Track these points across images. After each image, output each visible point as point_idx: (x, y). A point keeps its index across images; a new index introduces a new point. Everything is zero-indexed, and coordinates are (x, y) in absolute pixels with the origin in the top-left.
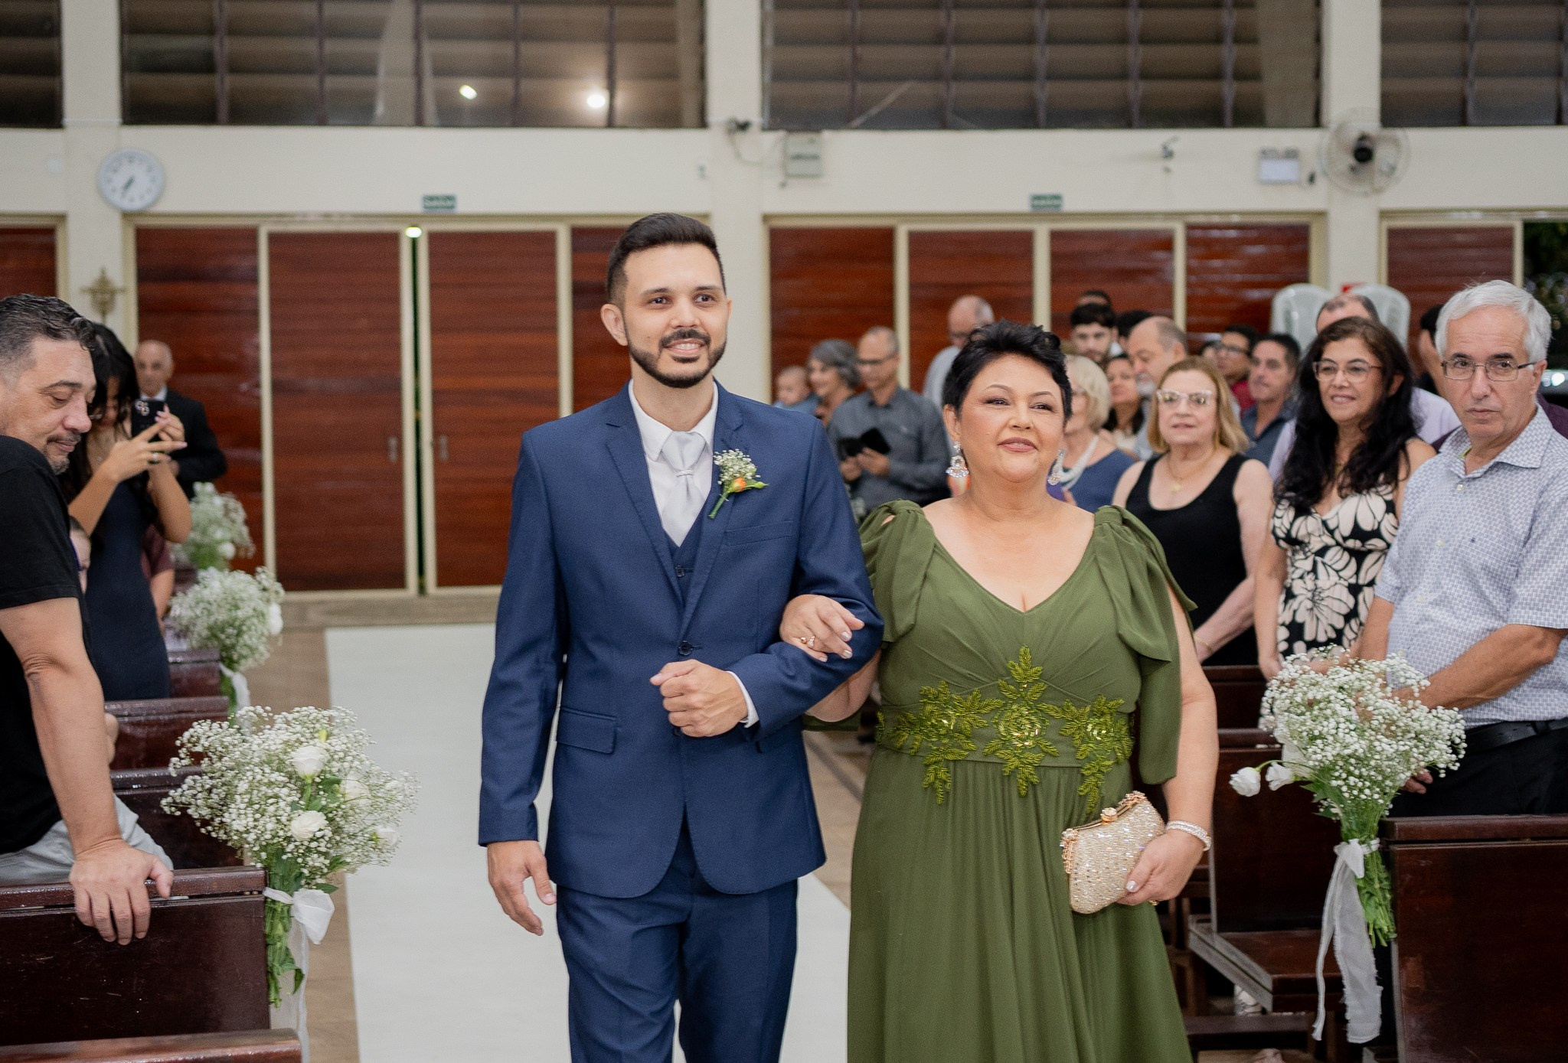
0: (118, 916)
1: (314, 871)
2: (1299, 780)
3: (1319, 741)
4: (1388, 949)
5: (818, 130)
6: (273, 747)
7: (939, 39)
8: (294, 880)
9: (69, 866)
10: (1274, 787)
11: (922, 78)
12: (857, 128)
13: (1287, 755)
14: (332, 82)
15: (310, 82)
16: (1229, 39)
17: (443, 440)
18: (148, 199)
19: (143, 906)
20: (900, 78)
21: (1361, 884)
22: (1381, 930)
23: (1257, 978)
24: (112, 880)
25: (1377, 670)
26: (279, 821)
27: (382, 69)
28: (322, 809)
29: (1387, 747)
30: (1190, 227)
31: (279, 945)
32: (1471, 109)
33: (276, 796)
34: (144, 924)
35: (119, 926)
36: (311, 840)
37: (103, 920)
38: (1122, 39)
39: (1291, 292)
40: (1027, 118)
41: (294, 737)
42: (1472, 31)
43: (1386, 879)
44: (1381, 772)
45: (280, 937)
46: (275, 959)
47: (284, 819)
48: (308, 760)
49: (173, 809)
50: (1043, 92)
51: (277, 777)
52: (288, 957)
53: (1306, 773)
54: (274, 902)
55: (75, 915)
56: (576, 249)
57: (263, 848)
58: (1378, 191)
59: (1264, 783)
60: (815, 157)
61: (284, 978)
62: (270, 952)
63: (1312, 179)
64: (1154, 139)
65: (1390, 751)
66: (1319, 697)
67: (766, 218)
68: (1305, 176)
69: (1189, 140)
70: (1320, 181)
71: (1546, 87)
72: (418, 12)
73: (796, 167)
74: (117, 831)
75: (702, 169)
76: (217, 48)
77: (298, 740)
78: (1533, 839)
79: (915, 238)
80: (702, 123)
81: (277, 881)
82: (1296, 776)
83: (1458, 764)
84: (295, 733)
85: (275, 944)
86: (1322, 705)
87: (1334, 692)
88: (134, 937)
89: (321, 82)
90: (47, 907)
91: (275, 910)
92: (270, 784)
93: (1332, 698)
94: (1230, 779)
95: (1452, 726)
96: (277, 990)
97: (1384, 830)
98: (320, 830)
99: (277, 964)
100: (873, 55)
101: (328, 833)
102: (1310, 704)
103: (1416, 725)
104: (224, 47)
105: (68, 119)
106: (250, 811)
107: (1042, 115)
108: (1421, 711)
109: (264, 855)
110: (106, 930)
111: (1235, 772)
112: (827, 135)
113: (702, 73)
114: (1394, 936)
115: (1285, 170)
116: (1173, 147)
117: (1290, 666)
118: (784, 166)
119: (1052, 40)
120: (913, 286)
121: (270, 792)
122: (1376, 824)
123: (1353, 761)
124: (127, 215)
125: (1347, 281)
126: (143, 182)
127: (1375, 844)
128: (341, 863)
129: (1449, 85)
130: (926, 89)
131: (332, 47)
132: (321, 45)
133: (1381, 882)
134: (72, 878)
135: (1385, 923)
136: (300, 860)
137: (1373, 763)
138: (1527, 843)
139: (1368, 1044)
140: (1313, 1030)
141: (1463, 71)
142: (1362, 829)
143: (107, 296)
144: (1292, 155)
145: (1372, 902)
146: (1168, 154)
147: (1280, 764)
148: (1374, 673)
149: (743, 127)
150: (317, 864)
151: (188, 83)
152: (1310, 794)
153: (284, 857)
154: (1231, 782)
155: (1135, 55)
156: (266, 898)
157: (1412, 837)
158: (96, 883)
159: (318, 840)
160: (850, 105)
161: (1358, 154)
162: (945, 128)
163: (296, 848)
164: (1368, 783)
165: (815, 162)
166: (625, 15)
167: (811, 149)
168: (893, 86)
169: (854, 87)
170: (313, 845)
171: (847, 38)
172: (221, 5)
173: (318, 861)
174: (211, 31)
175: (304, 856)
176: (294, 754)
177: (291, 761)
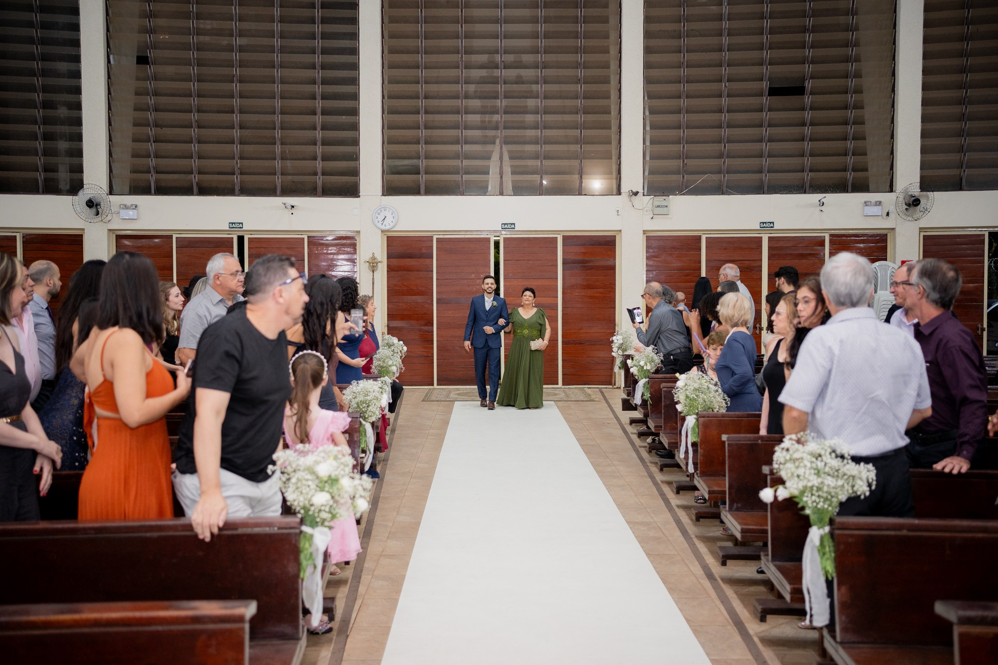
1: (324, 520)
2: (792, 495)
5: (668, 196)
6: (309, 463)
7: (721, 156)
8: (314, 524)
10: (780, 498)
11: (711, 173)
12: (683, 194)
13: (788, 484)
14: (466, 177)
15: (457, 178)
16: (850, 154)
18: (392, 225)
20: (705, 173)
21: (820, 548)
22: (828, 571)
28: (328, 492)
29: (830, 481)
30: (831, 236)
33: (310, 485)
36: (321, 506)
38: (801, 155)
40: (758, 190)
44: (829, 493)
45: (307, 549)
47: (310, 496)
48: (324, 470)
50: (766, 178)
51: (309, 477)
53: (796, 493)
54: (306, 533)
56: (564, 245)
57: (301, 509)
58: (919, 219)
59: (776, 497)
60: (667, 206)
63: (888, 214)
64: (815, 198)
65: (832, 485)
67: (645, 232)
68: (885, 214)
70: (892, 216)
73: (657, 211)
75: (618, 211)
76: (420, 164)
77: (321, 460)
78: (909, 530)
80: (619, 193)
81: (308, 523)
82: (791, 494)
84: (321, 457)
89: (462, 177)
91: (305, 536)
92: (307, 480)
93: (805, 458)
95: (868, 473)
96: (303, 573)
97: (831, 522)
98: (327, 501)
99: (304, 560)
100: (691, 163)
101: (331, 502)
102: (797, 459)
104: (423, 164)
105: (361, 193)
106: (297, 491)
107: (766, 188)
109: (302, 511)
112: (671, 197)
113: (619, 172)
114: (834, 575)
115: (874, 210)
116: (824, 201)
118: (653, 211)
119: (770, 155)
120: (707, 261)
121: (305, 483)
122: (827, 520)
123: (815, 489)
124: (383, 232)
126: (390, 219)
127: (827, 529)
129: (954, 172)
130: (715, 177)
131: (467, 163)
132: (462, 162)
133: (829, 547)
135: (830, 567)
136: (316, 515)
137: (825, 490)
138: (905, 532)
141: (961, 166)
142: (820, 522)
143: (376, 265)
144: (878, 204)
145: (825, 557)
146: (821, 204)
147: (786, 488)
149: (636, 194)
150: (325, 517)
151: (409, 178)
152: (797, 503)
153: (311, 513)
155: (807, 161)
156: (301, 532)
157: (844, 527)
159: (325, 506)
160: (682, 185)
161: (914, 203)
162: (723, 194)
163: (315, 509)
164: (822, 500)
165: (665, 208)
166: (589, 148)
167: (664, 203)
168: (700, 176)
169: (683, 177)
170: (323, 508)
171: (681, 156)
173: (323, 515)
175: (318, 513)
176: (317, 466)
177: (316, 470)
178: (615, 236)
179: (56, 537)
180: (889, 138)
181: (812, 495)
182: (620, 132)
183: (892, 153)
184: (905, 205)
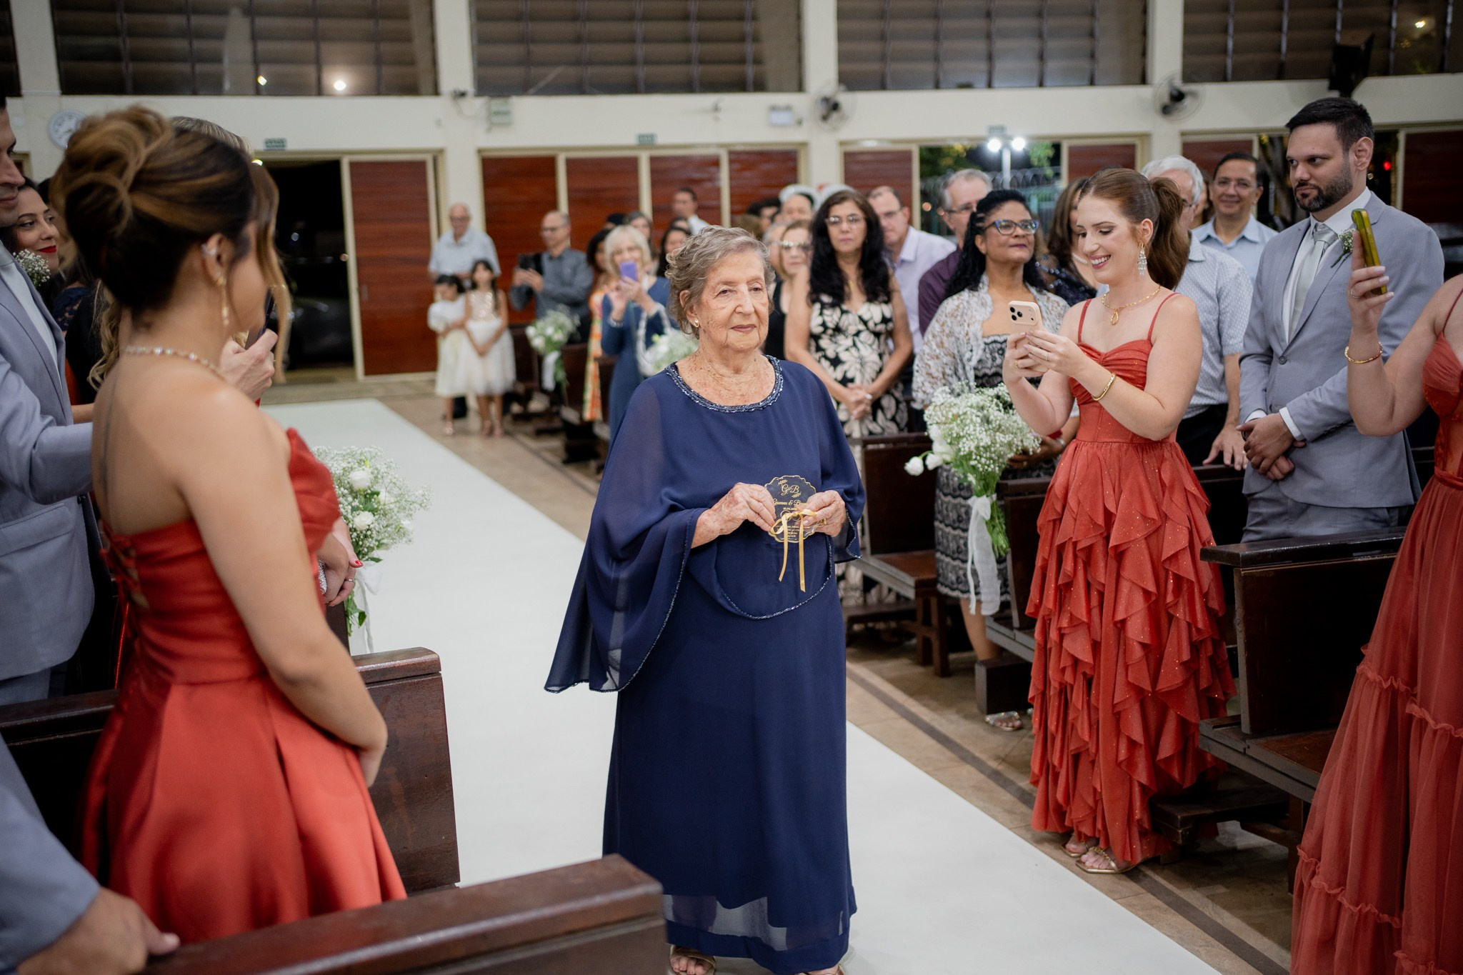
1: (370, 550)
3: (965, 439)
5: (509, 97)
6: (338, 472)
7: (578, 40)
10: (931, 467)
11: (569, 64)
12: (532, 95)
13: (936, 446)
14: (199, 68)
15: (184, 68)
16: (749, 40)
20: (557, 64)
21: (989, 522)
22: (1002, 547)
23: (903, 580)
25: (992, 394)
27: (226, 60)
28: (374, 511)
29: (1000, 438)
30: (731, 153)
32: (889, 81)
36: (368, 530)
38: (687, 40)
40: (632, 88)
41: (349, 465)
42: (888, 34)
43: (1002, 517)
44: (998, 454)
46: (349, 608)
47: (350, 516)
48: (360, 480)
50: (642, 72)
52: (355, 606)
58: (835, 129)
59: (925, 466)
60: (507, 113)
61: (354, 619)
63: (800, 122)
64: (707, 100)
67: (480, 151)
68: (796, 121)
69: (728, 100)
70: (806, 125)
71: (928, 67)
72: (252, 23)
73: (496, 119)
75: (438, 121)
76: (121, 45)
77: (352, 469)
79: (571, 163)
80: (436, 92)
84: (349, 463)
86: (962, 417)
87: (969, 409)
89: (193, 67)
93: (969, 413)
94: (904, 465)
96: (351, 625)
97: (1001, 490)
98: (372, 523)
99: (351, 610)
100: (539, 50)
101: (376, 525)
104: (127, 44)
105: (24, 91)
107: (642, 85)
111: (909, 460)
112: (514, 99)
113: (434, 63)
114: (1009, 550)
115: (783, 118)
116: (721, 105)
117: (940, 396)
118: (489, 119)
119: (646, 40)
120: (571, 191)
122: (995, 486)
123: (981, 449)
127: (994, 496)
128: (383, 544)
129: (875, 67)
130: (572, 71)
131: (198, 45)
132: (191, 44)
133: (999, 518)
135: (1003, 542)
136: (361, 543)
137: (993, 449)
139: (992, 616)
141: (883, 58)
142: (985, 490)
144: (788, 108)
145: (995, 532)
146: (716, 109)
147: (933, 453)
149: (463, 95)
150: (372, 545)
151: (105, 67)
154: (906, 467)
155: (695, 49)
157: (1019, 490)
159: (370, 530)
160: (528, 80)
161: (832, 107)
162: (583, 94)
163: (358, 536)
164: (992, 461)
165: (507, 116)
166: (384, 25)
167: (505, 108)
168: (551, 69)
169: (528, 70)
170: (369, 533)
171: (523, 40)
172: (122, 18)
173: (372, 543)
174: (116, 33)
175: (362, 540)
176: (351, 476)
177: (349, 480)
180: (795, 18)
181: (981, 457)
183: (802, 38)
184: (821, 110)
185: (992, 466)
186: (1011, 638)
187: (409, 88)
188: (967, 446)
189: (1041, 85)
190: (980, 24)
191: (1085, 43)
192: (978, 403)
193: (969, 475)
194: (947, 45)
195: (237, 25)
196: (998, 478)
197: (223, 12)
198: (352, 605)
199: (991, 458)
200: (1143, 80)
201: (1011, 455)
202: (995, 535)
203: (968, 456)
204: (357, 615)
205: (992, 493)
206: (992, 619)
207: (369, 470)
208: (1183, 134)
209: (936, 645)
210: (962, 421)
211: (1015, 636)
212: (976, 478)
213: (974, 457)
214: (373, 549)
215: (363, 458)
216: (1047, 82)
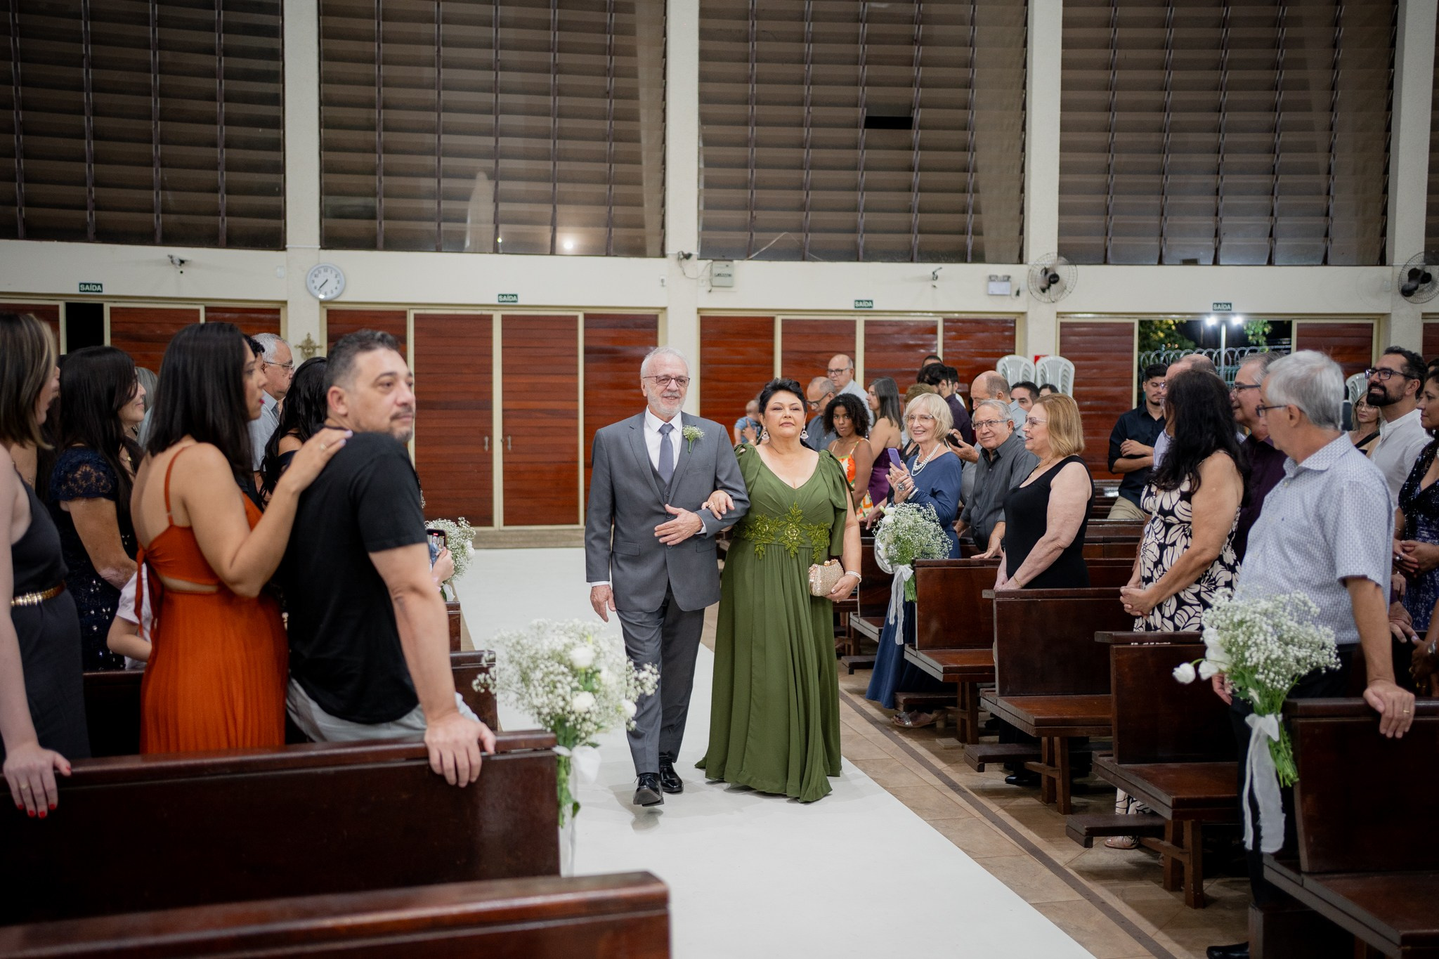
0: (460, 767)
1: (588, 733)
3: (1251, 649)
4: (1292, 789)
5: (731, 261)
6: (559, 648)
7: (802, 207)
8: (573, 740)
9: (424, 730)
10: (1204, 676)
11: (791, 231)
12: (751, 259)
13: (1210, 654)
14: (445, 226)
15: (432, 226)
16: (970, 212)
17: (509, 439)
18: (336, 293)
19: (477, 759)
20: (780, 230)
22: (1288, 776)
24: (456, 742)
25: (1284, 601)
26: (564, 699)
27: (470, 219)
28: (593, 691)
30: (945, 320)
31: (564, 785)
32: (1110, 254)
33: (560, 682)
34: (477, 772)
35: (460, 773)
36: (586, 713)
37: (450, 770)
38: (910, 210)
39: (1007, 358)
40: (852, 255)
41: (571, 641)
42: (1110, 210)
43: (1290, 741)
45: (564, 781)
46: (563, 797)
47: (568, 698)
48: (581, 658)
49: (479, 687)
50: (862, 239)
51: (563, 668)
52: (569, 796)
54: (559, 755)
55: (429, 765)
56: (587, 327)
57: (552, 718)
58: (1055, 300)
59: (1198, 675)
60: (730, 275)
61: (567, 809)
62: (558, 788)
63: (1018, 293)
64: (928, 268)
66: (1248, 618)
67: (699, 310)
68: (1015, 293)
69: (949, 270)
70: (1023, 294)
71: (1154, 242)
72: (496, 186)
73: (718, 281)
74: (455, 708)
75: (662, 281)
76: (377, 205)
77: (573, 645)
79: (786, 324)
80: (663, 254)
81: (561, 740)
83: (1340, 665)
84: (571, 638)
85: (561, 785)
86: (1249, 624)
88: (470, 783)
89: (439, 225)
90: (408, 760)
91: (559, 761)
92: (556, 674)
94: (1173, 671)
96: (563, 816)
97: (1286, 707)
98: (592, 705)
99: (563, 799)
100: (762, 216)
101: (596, 708)
103: (1310, 639)
104: (381, 204)
105: (287, 246)
107: (861, 253)
108: (1312, 630)
109: (552, 723)
110: (451, 778)
111: (1178, 666)
112: (736, 262)
113: (663, 226)
114: (1297, 780)
115: (1003, 287)
116: (938, 273)
118: (711, 281)
119: (868, 209)
120: (785, 352)
121: (557, 679)
123: (1271, 662)
124: (322, 302)
125: (1038, 354)
126: (332, 284)
127: (1280, 716)
129: (1098, 240)
130: (794, 237)
131: (445, 205)
132: (439, 204)
134: (427, 739)
135: (1290, 771)
136: (578, 727)
137: (1284, 663)
140: (1244, 843)
141: (1105, 232)
142: (1270, 708)
143: (311, 351)
144: (1007, 278)
145: (1280, 757)
146: (935, 277)
147: (1206, 661)
148: (1281, 602)
149: (688, 256)
150: (590, 730)
151: (362, 224)
153: (568, 724)
154: (1174, 674)
155: (916, 219)
156: (554, 753)
158: (445, 743)
159: (590, 712)
160: (750, 245)
161: (1052, 279)
162: (804, 259)
163: (576, 719)
164: (1280, 677)
165: (728, 278)
166: (618, 190)
167: (727, 271)
168: (775, 234)
169: (752, 235)
170: (588, 716)
171: (748, 206)
172: (380, 179)
173: (588, 726)
174: (374, 194)
175: (581, 724)
176: (571, 653)
177: (570, 657)
178: (656, 317)
179: (165, 781)
180: (1017, 191)
181: (1269, 671)
182: (665, 169)
183: (1022, 212)
184: (1041, 281)
185: (1282, 683)
186: (1298, 884)
187: (637, 250)
188: (1255, 657)
189: (1270, 263)
190: (1209, 200)
191: (1320, 221)
192: (1267, 610)
193: (1250, 689)
194: (1172, 221)
195: (482, 188)
196: (1284, 696)
197: (471, 176)
198: (564, 794)
199: (1277, 673)
200: (1382, 261)
201: (1304, 672)
202: (1280, 761)
203: (1255, 669)
204: (570, 806)
205: (1277, 714)
206: (1273, 858)
207: (591, 646)
208: (1425, 315)
209: (1189, 870)
210: (1248, 628)
211: (1303, 880)
212: (1260, 695)
213: (1261, 670)
214: (591, 733)
215: (586, 633)
216: (1277, 258)
